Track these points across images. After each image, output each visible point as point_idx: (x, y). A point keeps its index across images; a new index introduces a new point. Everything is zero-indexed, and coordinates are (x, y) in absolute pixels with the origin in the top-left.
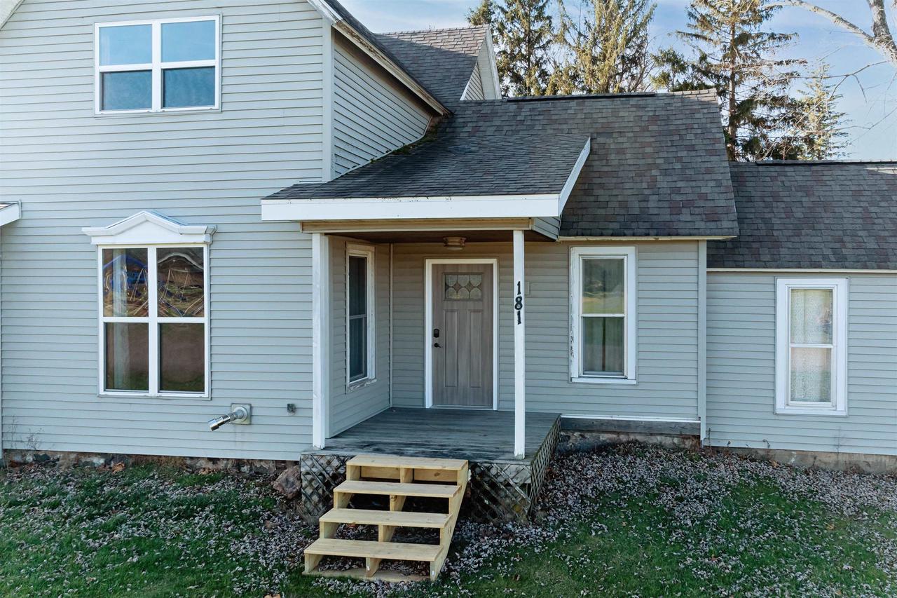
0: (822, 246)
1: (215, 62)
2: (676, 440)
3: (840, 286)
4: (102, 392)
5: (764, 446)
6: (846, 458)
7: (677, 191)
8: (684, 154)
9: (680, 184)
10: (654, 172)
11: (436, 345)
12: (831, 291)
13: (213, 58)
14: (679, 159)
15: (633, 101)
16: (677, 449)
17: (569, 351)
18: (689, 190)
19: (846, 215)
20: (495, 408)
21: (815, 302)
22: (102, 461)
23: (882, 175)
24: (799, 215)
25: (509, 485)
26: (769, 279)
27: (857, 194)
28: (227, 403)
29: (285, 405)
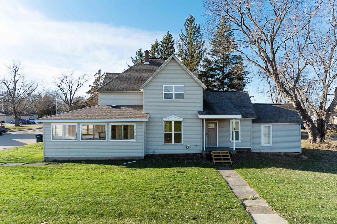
0: (268, 119)
1: (184, 92)
2: (247, 151)
3: (271, 126)
4: (164, 144)
5: (260, 151)
6: (272, 153)
7: (246, 111)
8: (245, 104)
9: (246, 109)
10: (241, 107)
11: (207, 136)
12: (269, 127)
13: (183, 91)
14: (245, 105)
15: (233, 93)
16: (247, 152)
17: (230, 137)
18: (248, 110)
19: (271, 114)
20: (218, 146)
21: (267, 129)
22: (163, 155)
23: (275, 107)
24: (263, 114)
25: (234, 154)
26: (260, 125)
27: (272, 110)
28: (186, 145)
29: (195, 145)
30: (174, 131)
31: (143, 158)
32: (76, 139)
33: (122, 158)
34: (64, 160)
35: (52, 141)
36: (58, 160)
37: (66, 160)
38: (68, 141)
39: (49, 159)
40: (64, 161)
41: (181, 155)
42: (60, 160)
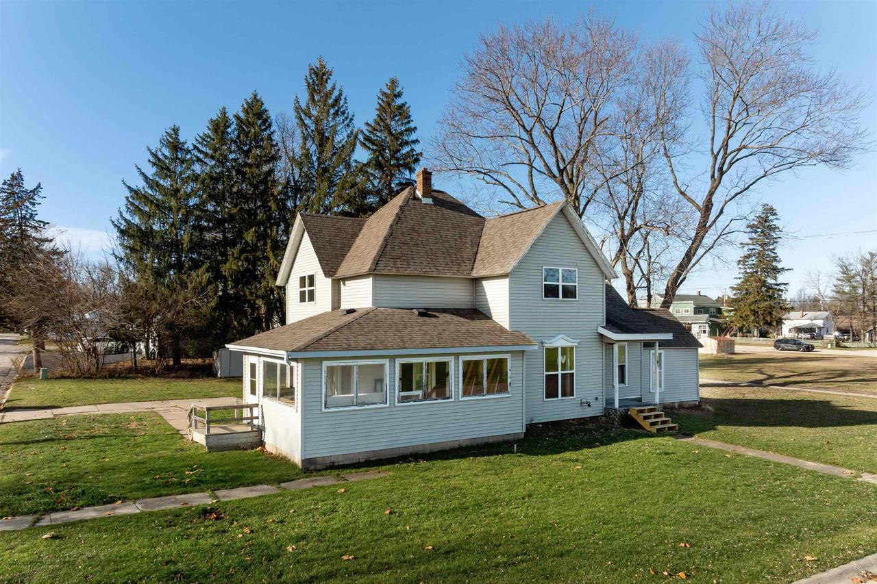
4: (545, 399)
13: (576, 283)
28: (579, 399)
29: (595, 398)
30: (562, 370)
31: (523, 436)
32: (386, 403)
33: (484, 441)
34: (354, 461)
35: (324, 410)
36: (341, 463)
37: (361, 460)
38: (366, 407)
39: (315, 464)
40: (356, 463)
41: (571, 421)
42: (346, 463)
